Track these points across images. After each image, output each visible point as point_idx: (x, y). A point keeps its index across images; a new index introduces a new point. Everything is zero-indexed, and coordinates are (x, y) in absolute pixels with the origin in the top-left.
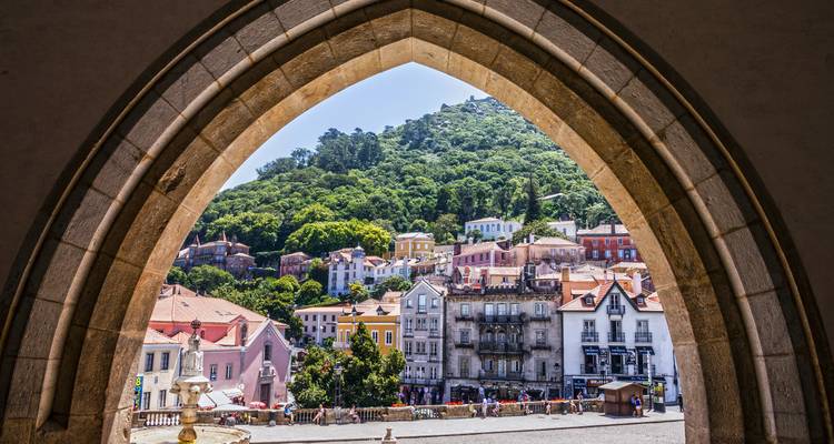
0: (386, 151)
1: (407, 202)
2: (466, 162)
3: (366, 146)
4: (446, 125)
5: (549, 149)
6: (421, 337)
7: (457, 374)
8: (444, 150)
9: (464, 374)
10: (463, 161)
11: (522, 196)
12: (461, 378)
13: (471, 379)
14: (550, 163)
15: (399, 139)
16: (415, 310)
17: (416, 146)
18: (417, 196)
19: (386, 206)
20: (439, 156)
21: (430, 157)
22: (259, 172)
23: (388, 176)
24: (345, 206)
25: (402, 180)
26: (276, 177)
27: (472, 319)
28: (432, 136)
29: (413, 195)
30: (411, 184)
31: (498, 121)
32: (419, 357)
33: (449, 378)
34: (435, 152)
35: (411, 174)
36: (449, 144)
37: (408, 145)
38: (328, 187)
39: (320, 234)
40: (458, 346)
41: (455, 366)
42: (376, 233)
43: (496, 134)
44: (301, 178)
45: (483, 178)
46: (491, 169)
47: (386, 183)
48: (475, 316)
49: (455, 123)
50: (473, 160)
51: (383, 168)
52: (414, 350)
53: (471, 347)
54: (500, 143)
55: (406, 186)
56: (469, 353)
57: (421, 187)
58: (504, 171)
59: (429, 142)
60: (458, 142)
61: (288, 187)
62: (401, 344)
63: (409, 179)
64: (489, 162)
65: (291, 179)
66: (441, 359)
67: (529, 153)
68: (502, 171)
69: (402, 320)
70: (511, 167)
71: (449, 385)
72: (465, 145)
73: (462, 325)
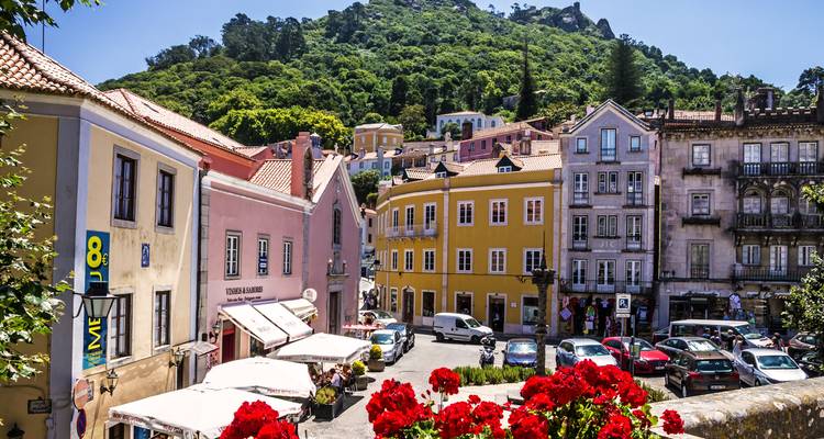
0: (309, 43)
1: (349, 96)
2: (411, 58)
3: (285, 34)
4: (378, 18)
5: (504, 49)
6: (605, 206)
7: (683, 272)
8: (379, 46)
9: (700, 273)
10: (405, 56)
11: (495, 92)
12: (692, 279)
13: (715, 281)
14: (511, 62)
15: (323, 31)
16: (595, 156)
17: (345, 39)
18: (360, 91)
19: (327, 97)
20: (374, 51)
21: (364, 53)
22: (150, 62)
23: (318, 69)
24: (274, 95)
25: (335, 74)
26: (174, 67)
27: (717, 172)
28: (363, 28)
29: (355, 90)
30: (348, 77)
31: (439, 16)
32: (603, 242)
33: (667, 281)
34: (368, 47)
35: (345, 66)
36: (385, 40)
37: (335, 39)
38: (245, 77)
39: (252, 122)
40: (686, 222)
41: (679, 259)
42: (328, 121)
43: (438, 31)
44: (209, 67)
45: (434, 74)
46: (444, 64)
47: (316, 77)
48: (724, 165)
49: (389, 16)
50: (419, 55)
51: (311, 59)
52: (593, 230)
53: (715, 222)
54: (445, 41)
55: (343, 81)
56: (708, 233)
57: (363, 80)
58: (461, 67)
59: (360, 36)
60: (395, 37)
61: (193, 76)
62: (565, 219)
63: (344, 72)
64: (438, 58)
65: (194, 69)
66: (650, 245)
67: (483, 51)
68: (457, 68)
69: (565, 175)
70: (467, 64)
71: (666, 292)
72: (404, 40)
73: (695, 183)
